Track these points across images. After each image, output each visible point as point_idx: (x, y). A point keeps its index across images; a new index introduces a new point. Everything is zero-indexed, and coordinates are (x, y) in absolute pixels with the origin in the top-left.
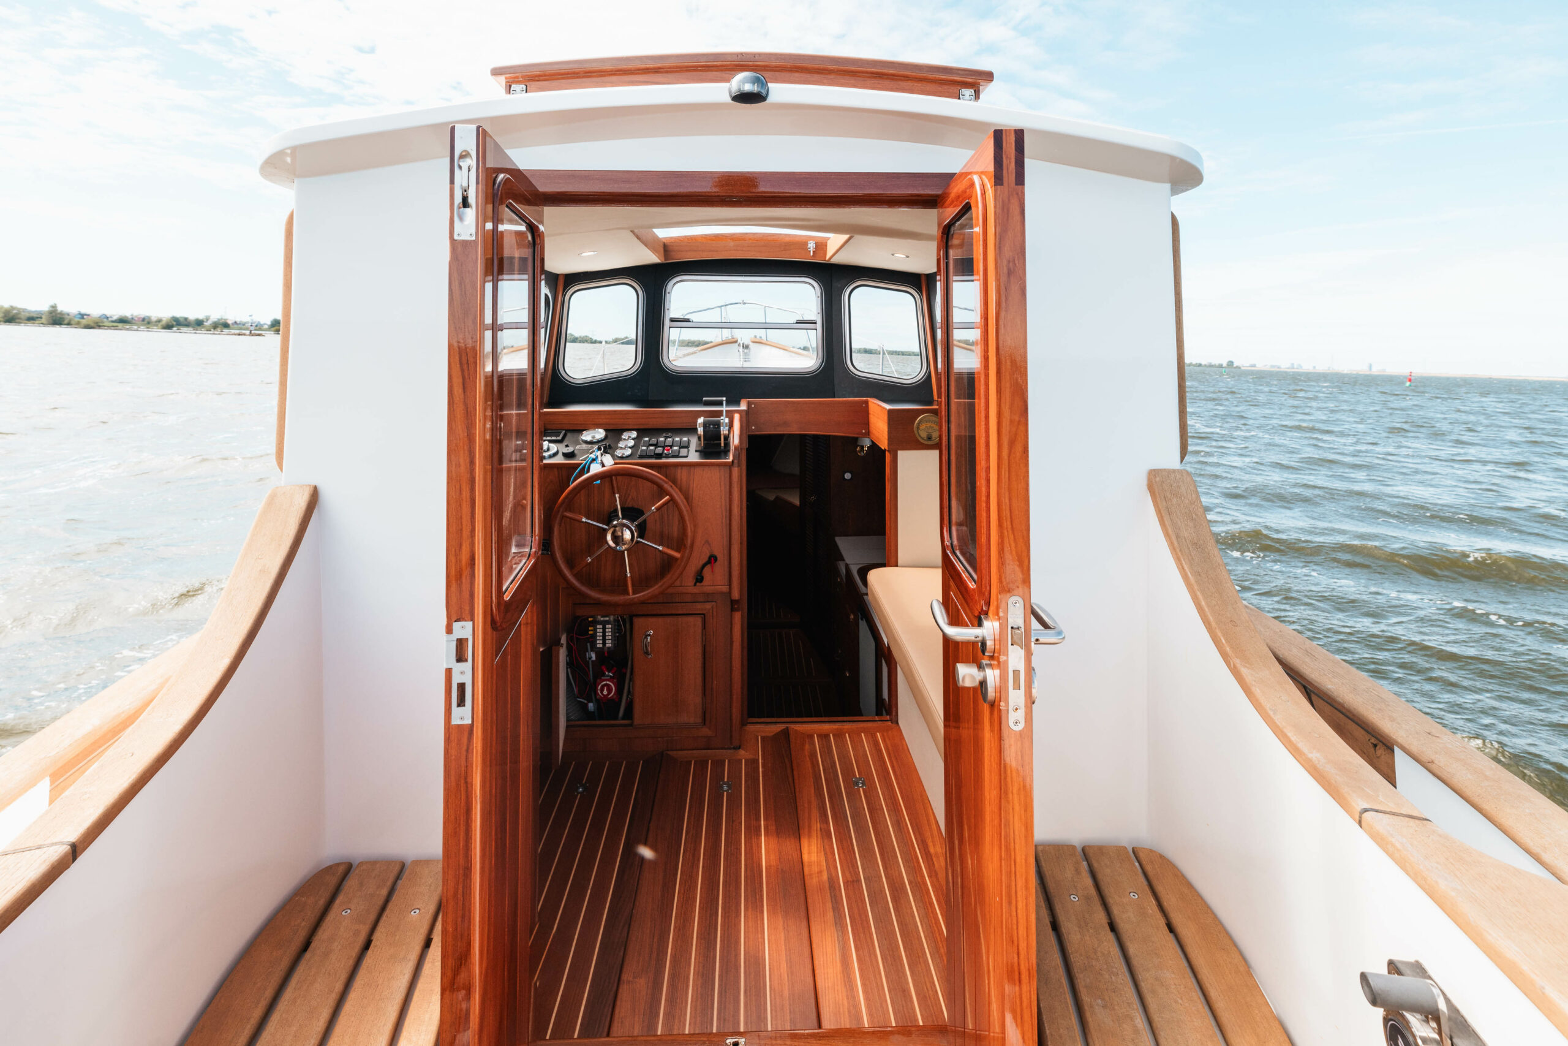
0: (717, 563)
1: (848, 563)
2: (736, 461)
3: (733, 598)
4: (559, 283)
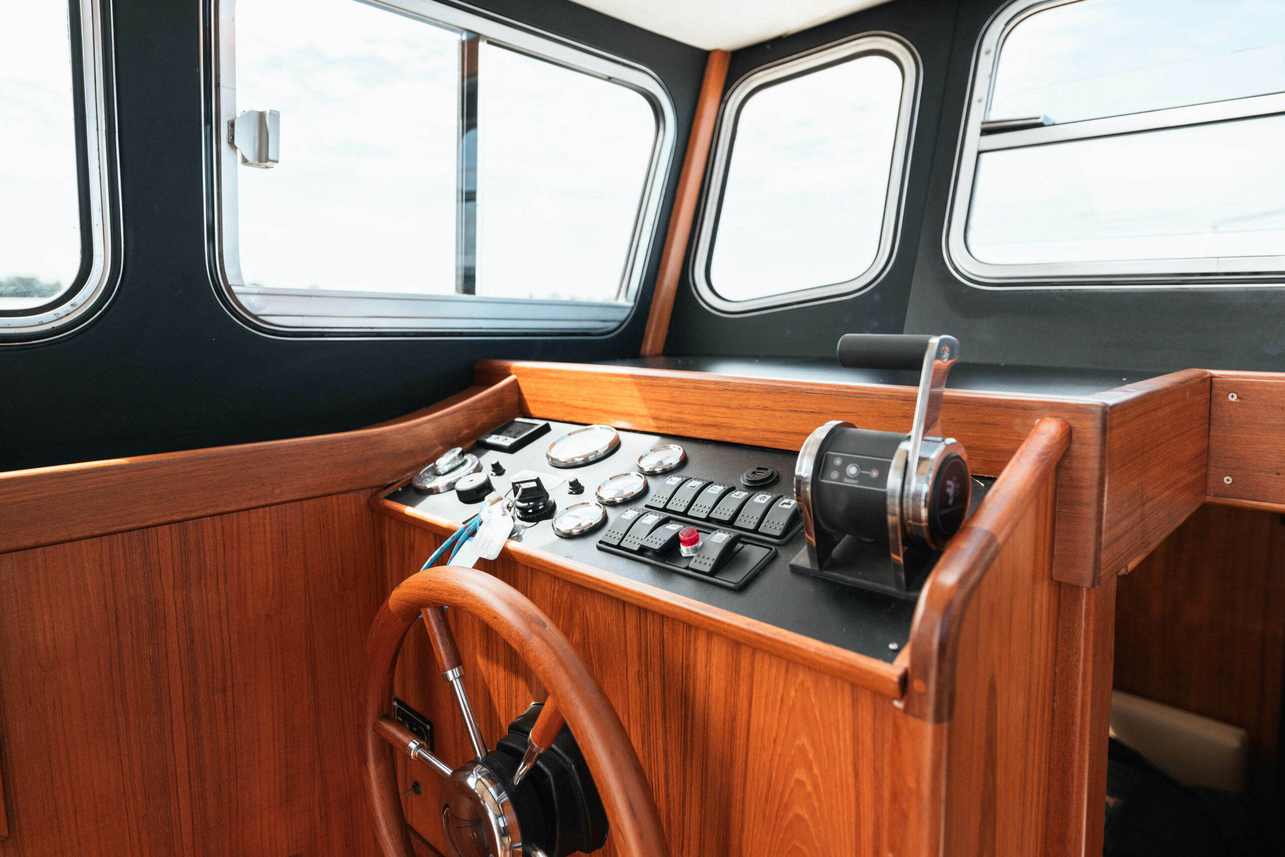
4: (707, 72)
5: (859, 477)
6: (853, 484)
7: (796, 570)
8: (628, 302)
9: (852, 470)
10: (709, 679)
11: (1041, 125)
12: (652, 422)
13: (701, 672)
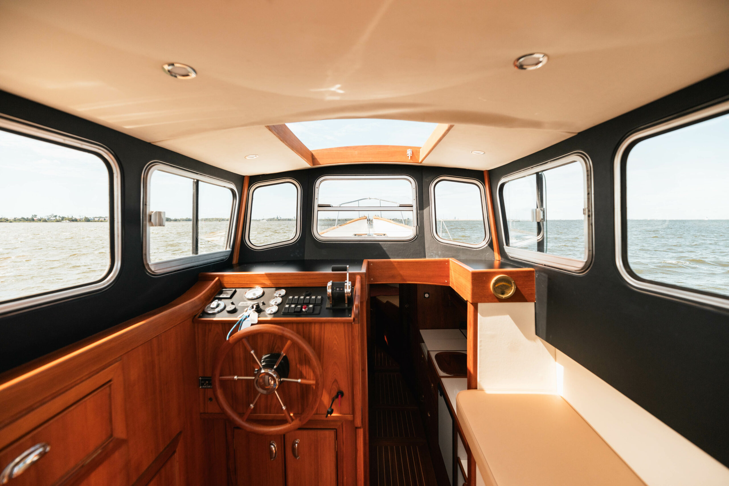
0: (344, 397)
1: (429, 350)
2: (356, 319)
3: (356, 426)
4: (244, 182)
5: (339, 290)
6: (339, 291)
7: (327, 308)
8: (229, 249)
9: (338, 289)
10: (315, 332)
11: (330, 207)
12: (272, 285)
13: (313, 331)
